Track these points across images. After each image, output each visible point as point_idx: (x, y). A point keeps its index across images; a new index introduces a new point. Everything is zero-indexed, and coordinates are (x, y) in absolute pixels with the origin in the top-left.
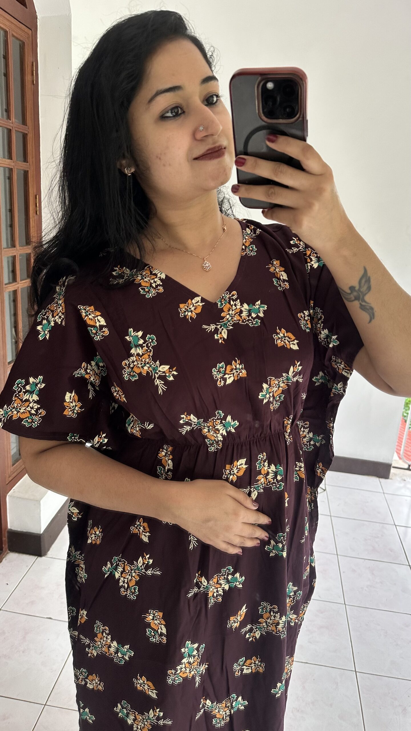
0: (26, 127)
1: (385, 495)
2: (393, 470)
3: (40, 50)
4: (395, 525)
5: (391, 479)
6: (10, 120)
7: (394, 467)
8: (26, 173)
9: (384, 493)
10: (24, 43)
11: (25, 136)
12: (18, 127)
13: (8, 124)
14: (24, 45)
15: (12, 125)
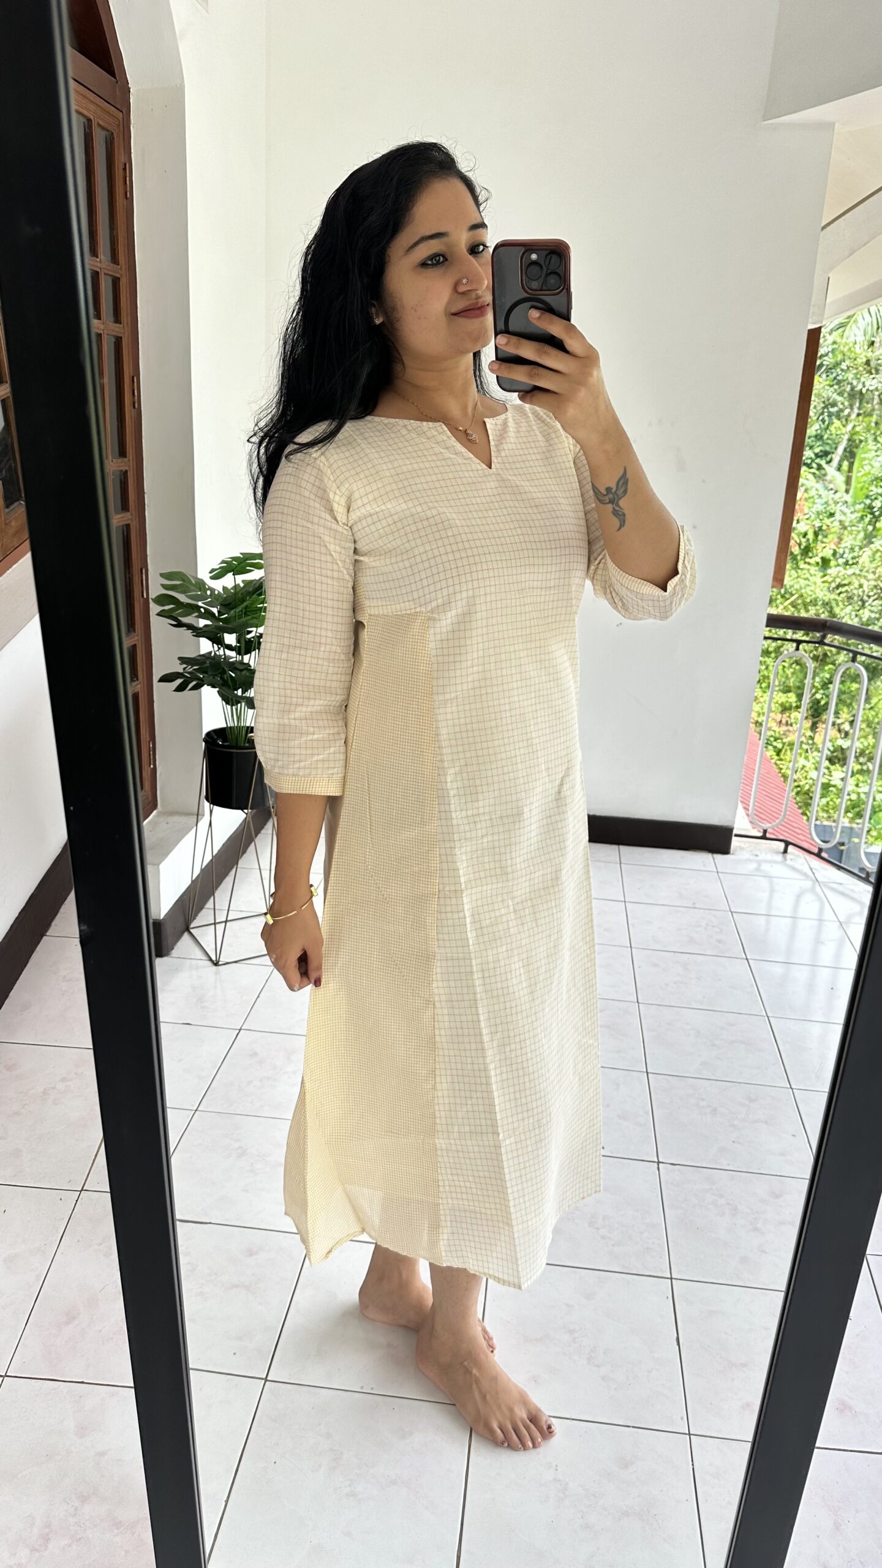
0: (119, 267)
1: (720, 874)
2: (735, 842)
3: (135, 142)
4: (730, 911)
5: (733, 854)
6: (97, 257)
7: (736, 835)
8: (118, 342)
9: (718, 872)
10: (113, 133)
11: (116, 282)
12: (109, 268)
13: (96, 264)
14: (113, 138)
15: (99, 265)
